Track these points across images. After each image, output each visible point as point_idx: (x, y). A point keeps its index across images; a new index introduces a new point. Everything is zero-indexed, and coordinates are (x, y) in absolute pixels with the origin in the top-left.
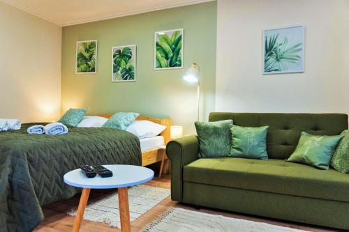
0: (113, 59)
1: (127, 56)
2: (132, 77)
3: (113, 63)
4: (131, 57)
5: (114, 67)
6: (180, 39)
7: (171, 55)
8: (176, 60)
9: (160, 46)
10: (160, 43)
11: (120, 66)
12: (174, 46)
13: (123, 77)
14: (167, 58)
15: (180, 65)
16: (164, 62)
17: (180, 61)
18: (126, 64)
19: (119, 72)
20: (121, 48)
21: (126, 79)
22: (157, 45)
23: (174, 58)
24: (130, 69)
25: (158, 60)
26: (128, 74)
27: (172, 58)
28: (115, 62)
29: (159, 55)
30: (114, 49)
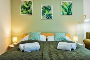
0: (42, 10)
1: (49, 9)
2: (51, 18)
3: (42, 11)
4: (50, 10)
5: (42, 13)
6: (71, 5)
7: (68, 10)
8: (70, 12)
9: (63, 7)
10: (63, 6)
11: (45, 13)
12: (69, 7)
13: (47, 17)
14: (66, 11)
15: (71, 14)
16: (65, 13)
17: (71, 13)
18: (48, 12)
19: (45, 15)
20: (46, 5)
21: (48, 18)
22: (62, 6)
23: (69, 12)
24: (50, 15)
25: (62, 12)
26: (49, 16)
27: (68, 11)
28: (43, 11)
29: (63, 10)
30: (42, 5)
